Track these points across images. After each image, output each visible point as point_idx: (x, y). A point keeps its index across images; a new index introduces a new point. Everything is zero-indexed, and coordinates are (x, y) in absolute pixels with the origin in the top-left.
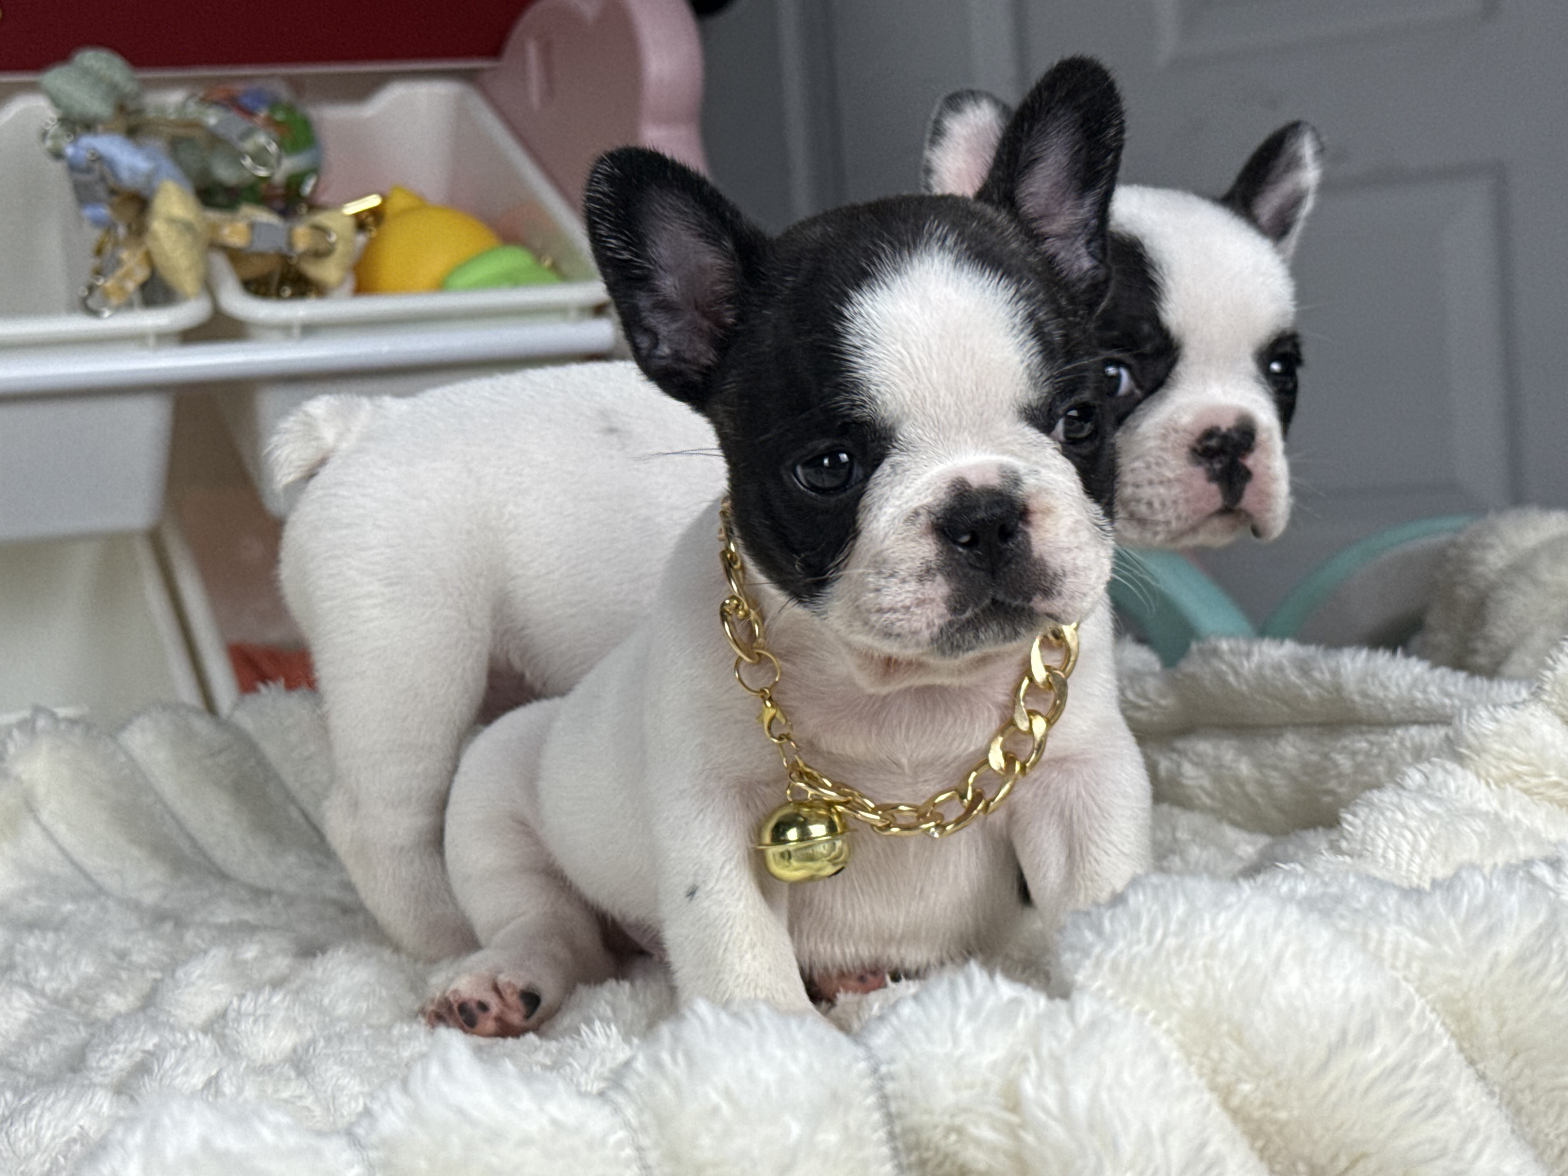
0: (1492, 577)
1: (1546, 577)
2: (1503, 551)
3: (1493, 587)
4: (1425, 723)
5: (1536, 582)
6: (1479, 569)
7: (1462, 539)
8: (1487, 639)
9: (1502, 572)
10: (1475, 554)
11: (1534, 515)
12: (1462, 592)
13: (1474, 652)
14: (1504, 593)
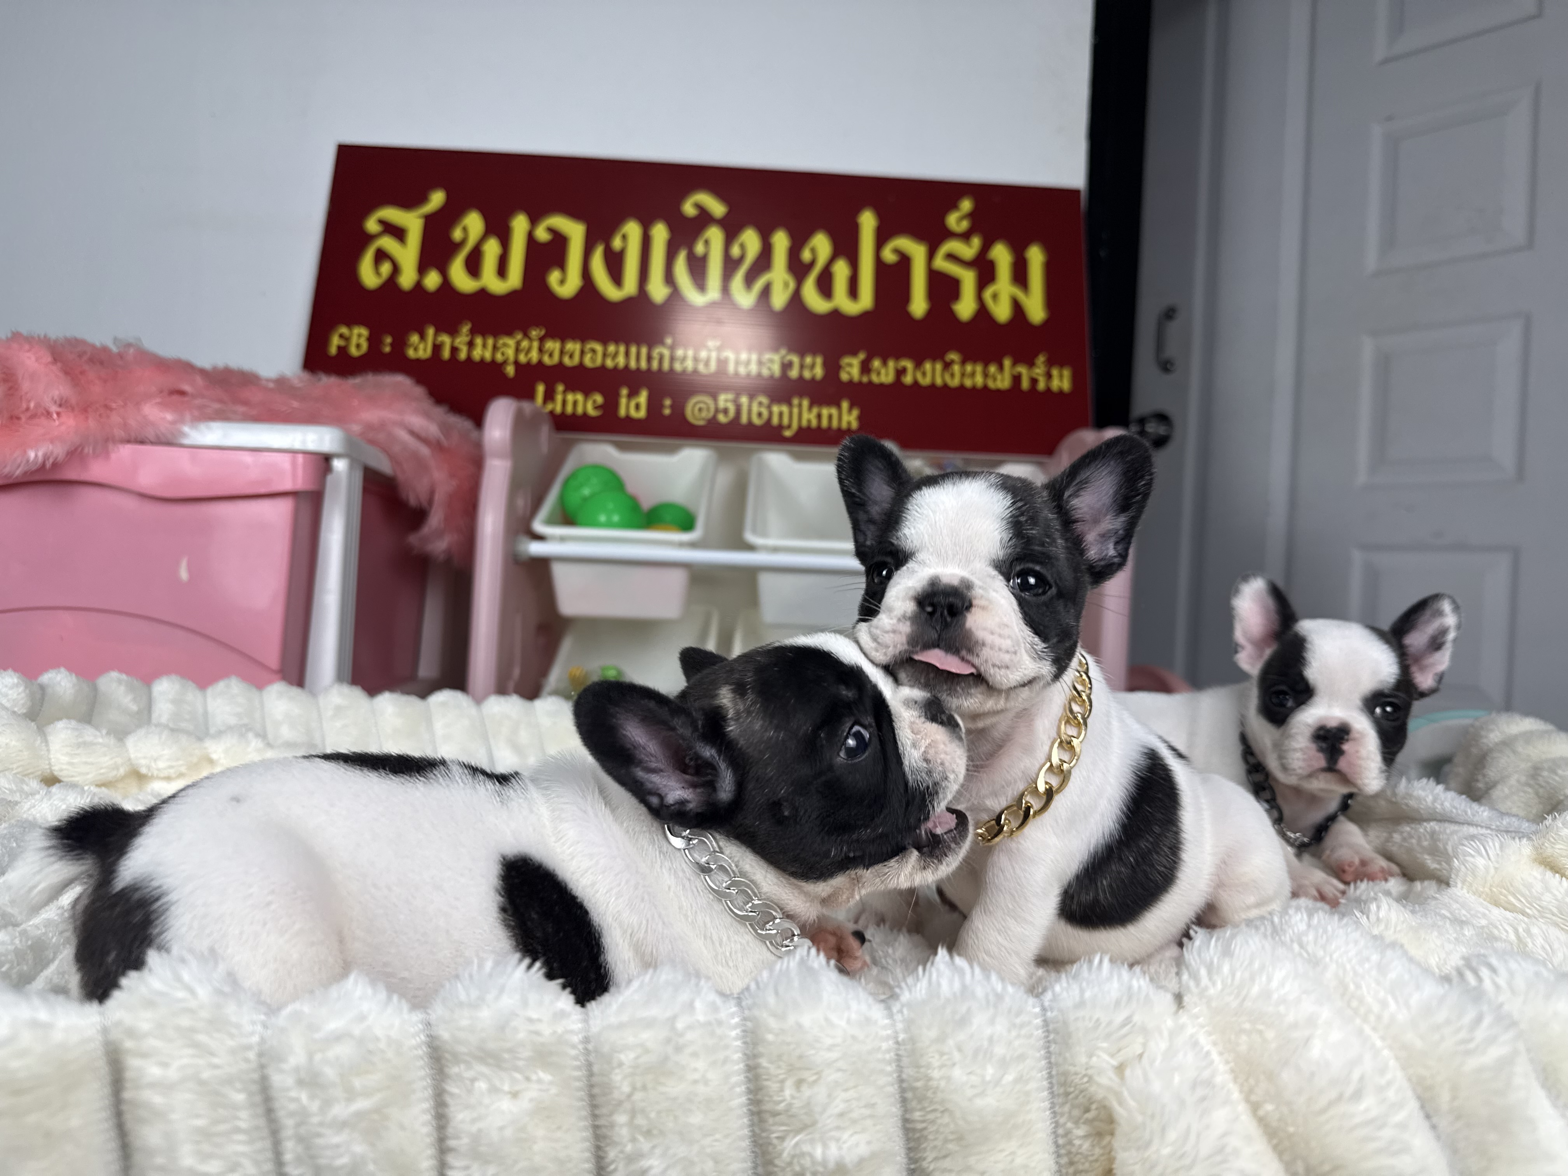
0: (1491, 745)
1: (1520, 749)
2: (1498, 734)
3: (1490, 750)
4: (1440, 821)
5: (1514, 752)
6: (1485, 741)
7: (1477, 724)
8: (1484, 776)
9: (1497, 744)
10: (1483, 733)
11: (1517, 718)
12: (1474, 751)
13: (1477, 781)
14: (1496, 755)
